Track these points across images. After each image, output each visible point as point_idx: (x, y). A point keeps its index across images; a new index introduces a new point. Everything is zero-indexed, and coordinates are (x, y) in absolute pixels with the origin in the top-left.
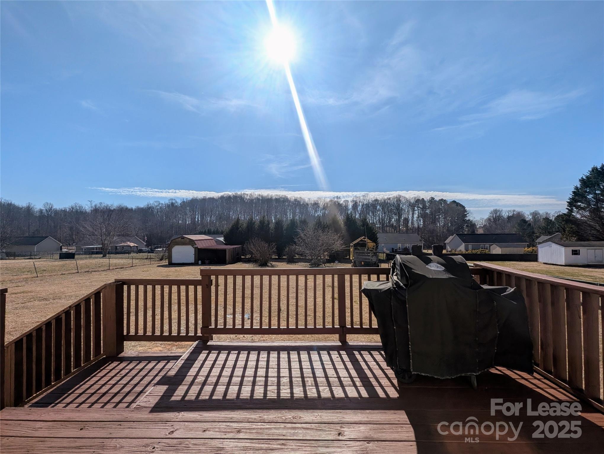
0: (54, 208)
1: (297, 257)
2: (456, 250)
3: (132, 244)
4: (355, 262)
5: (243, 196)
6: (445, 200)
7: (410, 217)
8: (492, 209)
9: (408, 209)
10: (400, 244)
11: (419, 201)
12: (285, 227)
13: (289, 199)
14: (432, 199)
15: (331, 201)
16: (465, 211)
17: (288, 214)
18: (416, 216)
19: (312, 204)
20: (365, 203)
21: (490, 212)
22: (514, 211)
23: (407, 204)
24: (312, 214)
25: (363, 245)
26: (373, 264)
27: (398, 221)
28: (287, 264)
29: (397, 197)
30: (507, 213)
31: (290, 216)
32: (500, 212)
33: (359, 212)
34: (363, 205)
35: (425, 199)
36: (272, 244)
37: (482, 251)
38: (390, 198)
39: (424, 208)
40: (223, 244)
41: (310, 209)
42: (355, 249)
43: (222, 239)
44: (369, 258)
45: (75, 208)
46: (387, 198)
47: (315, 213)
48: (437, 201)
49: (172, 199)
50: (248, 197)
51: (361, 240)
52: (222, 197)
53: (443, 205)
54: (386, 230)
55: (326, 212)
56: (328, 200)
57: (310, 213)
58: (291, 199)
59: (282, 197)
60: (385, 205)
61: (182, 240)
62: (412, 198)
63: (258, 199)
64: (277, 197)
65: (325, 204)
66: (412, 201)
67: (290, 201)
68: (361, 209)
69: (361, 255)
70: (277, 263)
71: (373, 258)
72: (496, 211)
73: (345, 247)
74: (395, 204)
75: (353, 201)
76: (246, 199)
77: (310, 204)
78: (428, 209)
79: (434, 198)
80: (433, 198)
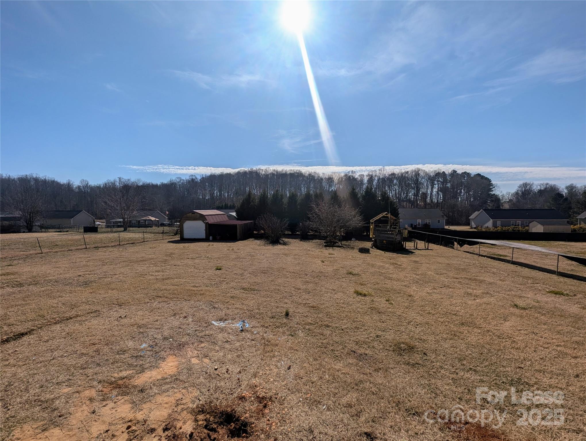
0: (90, 184)
1: (311, 233)
2: (482, 227)
3: (153, 219)
4: (375, 241)
5: (258, 172)
6: (468, 173)
7: (429, 192)
8: (521, 182)
9: (427, 183)
10: (420, 220)
11: (438, 174)
12: (299, 201)
13: (304, 174)
14: (453, 173)
15: (346, 175)
16: (492, 185)
17: (303, 189)
18: (435, 190)
19: (326, 178)
20: (381, 177)
21: (519, 185)
22: (547, 184)
23: (426, 178)
24: (326, 189)
25: (384, 221)
26: (397, 243)
27: (416, 195)
28: (300, 241)
29: (415, 171)
30: (539, 187)
31: (304, 190)
32: (531, 186)
33: (375, 187)
34: (378, 180)
35: (447, 173)
36: (285, 220)
37: (514, 228)
38: (407, 172)
39: (445, 181)
40: (236, 219)
41: (324, 184)
42: (376, 226)
43: (234, 214)
44: (393, 236)
45: (108, 184)
46: (405, 172)
47: (329, 187)
48: (459, 174)
49: (192, 176)
50: (263, 173)
51: (384, 217)
52: (239, 173)
53: (465, 179)
54: (402, 205)
55: (341, 187)
56: (343, 175)
57: (324, 188)
58: (305, 174)
59: (296, 172)
60: (402, 179)
61: (193, 215)
62: (432, 172)
63: (273, 174)
64: (291, 172)
65: (339, 179)
66: (431, 175)
67: (304, 176)
68: (377, 183)
69: (383, 233)
70: (290, 240)
71: (398, 236)
72: (525, 185)
73: (364, 224)
74: (413, 178)
75: (369, 175)
76: (261, 174)
77: (324, 179)
78: (449, 182)
79: (457, 171)
80: (455, 171)
